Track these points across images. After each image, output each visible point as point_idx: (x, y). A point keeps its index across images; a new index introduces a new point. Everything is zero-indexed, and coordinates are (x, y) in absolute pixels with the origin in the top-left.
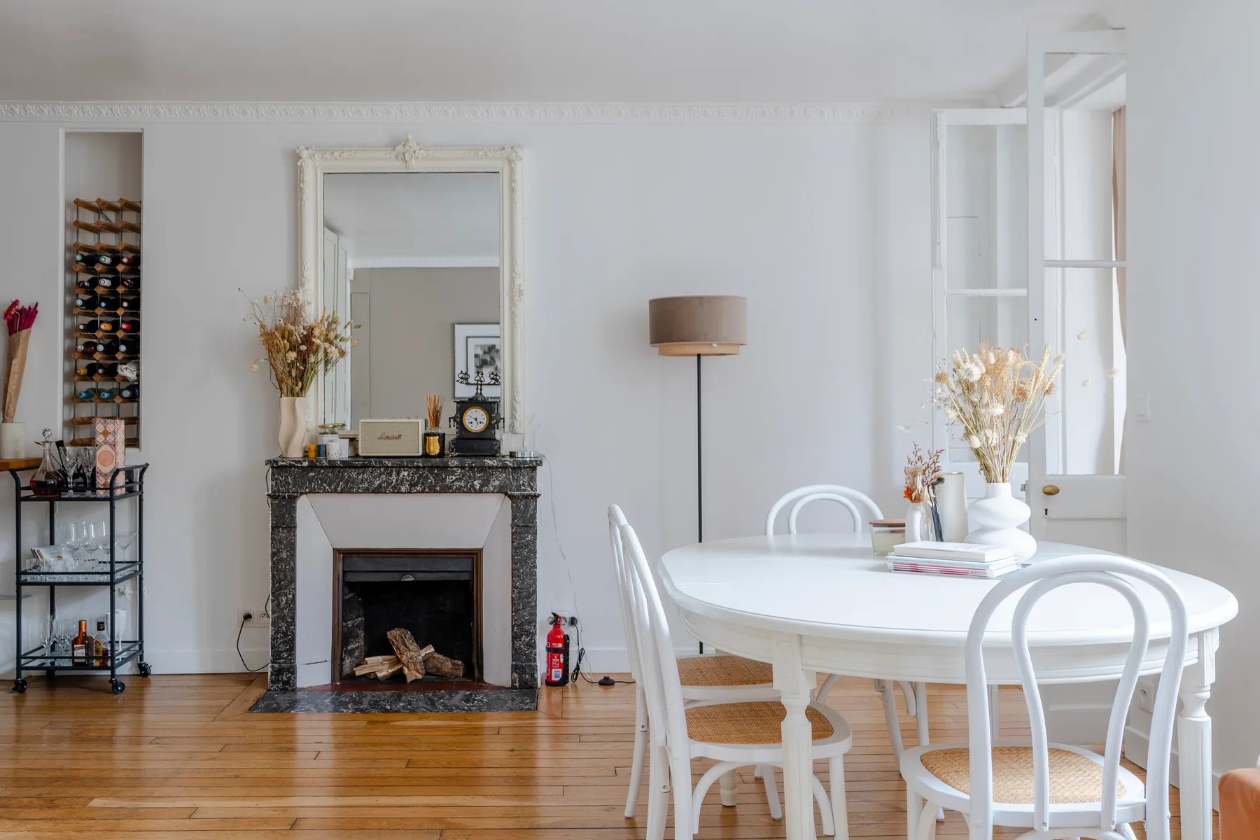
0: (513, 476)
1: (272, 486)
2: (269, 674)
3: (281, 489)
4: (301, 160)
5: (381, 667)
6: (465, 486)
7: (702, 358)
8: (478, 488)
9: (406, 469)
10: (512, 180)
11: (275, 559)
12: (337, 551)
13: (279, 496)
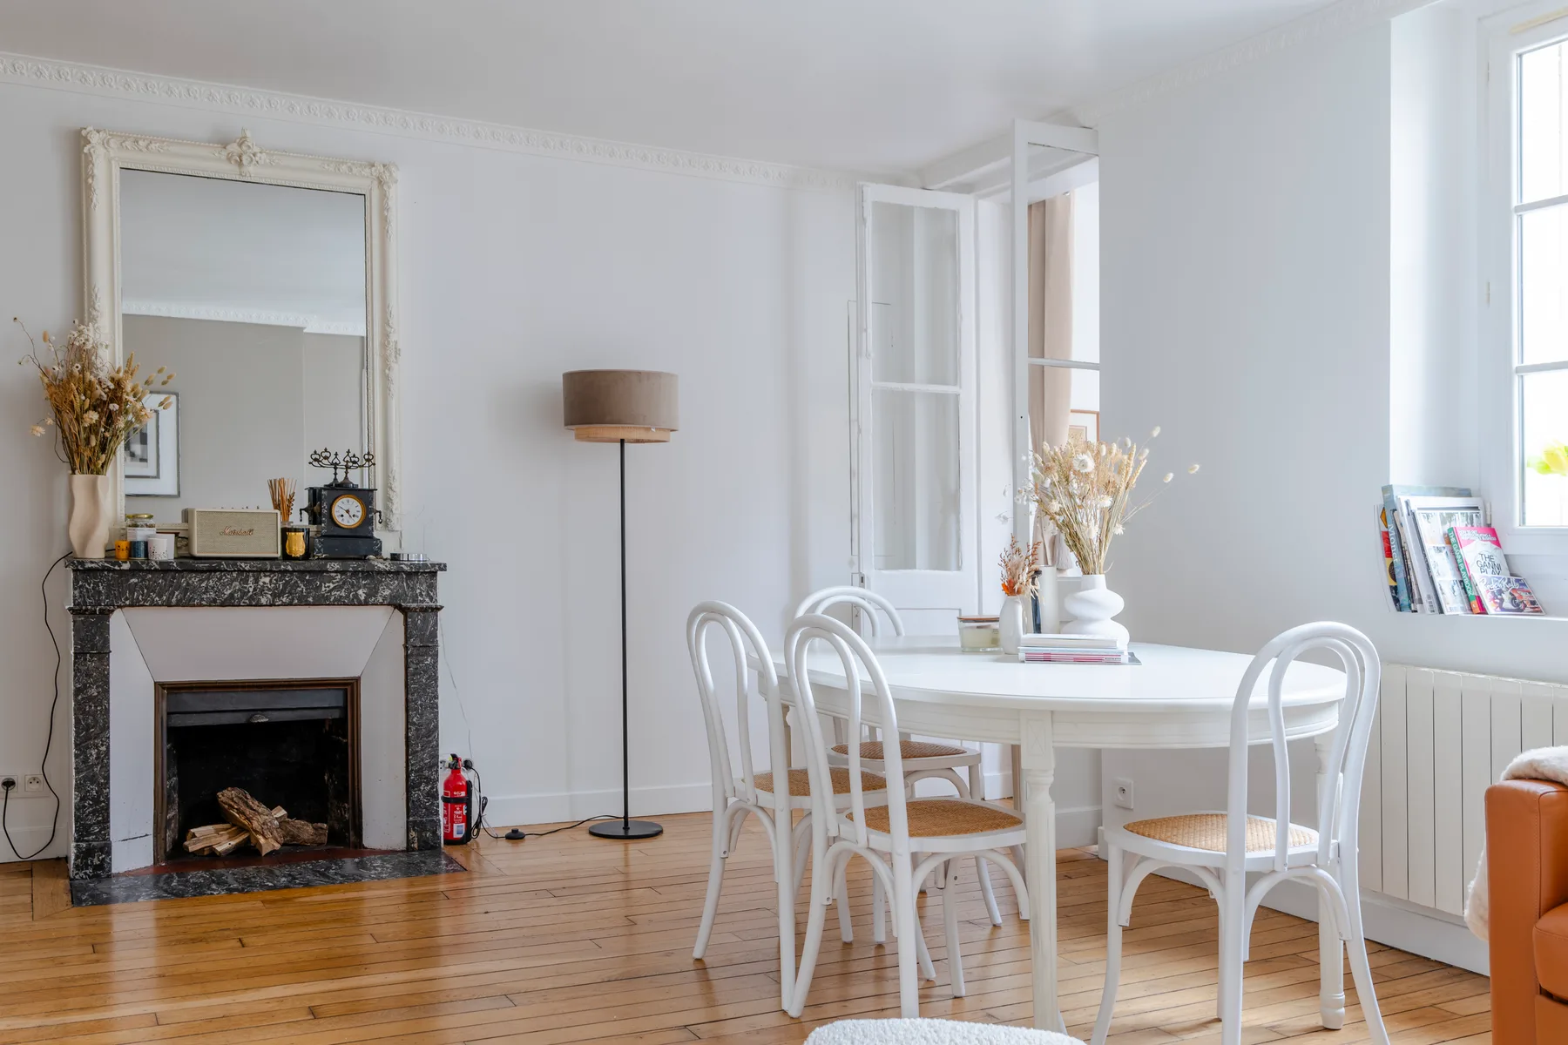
0: (407, 584)
1: (74, 596)
2: (73, 857)
3: (88, 601)
4: (88, 146)
5: (219, 839)
6: (347, 597)
7: (626, 445)
8: (362, 598)
9: (267, 574)
10: (384, 208)
11: (80, 697)
12: (161, 687)
13: (87, 610)
